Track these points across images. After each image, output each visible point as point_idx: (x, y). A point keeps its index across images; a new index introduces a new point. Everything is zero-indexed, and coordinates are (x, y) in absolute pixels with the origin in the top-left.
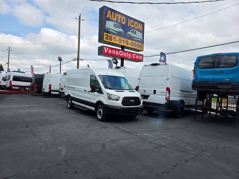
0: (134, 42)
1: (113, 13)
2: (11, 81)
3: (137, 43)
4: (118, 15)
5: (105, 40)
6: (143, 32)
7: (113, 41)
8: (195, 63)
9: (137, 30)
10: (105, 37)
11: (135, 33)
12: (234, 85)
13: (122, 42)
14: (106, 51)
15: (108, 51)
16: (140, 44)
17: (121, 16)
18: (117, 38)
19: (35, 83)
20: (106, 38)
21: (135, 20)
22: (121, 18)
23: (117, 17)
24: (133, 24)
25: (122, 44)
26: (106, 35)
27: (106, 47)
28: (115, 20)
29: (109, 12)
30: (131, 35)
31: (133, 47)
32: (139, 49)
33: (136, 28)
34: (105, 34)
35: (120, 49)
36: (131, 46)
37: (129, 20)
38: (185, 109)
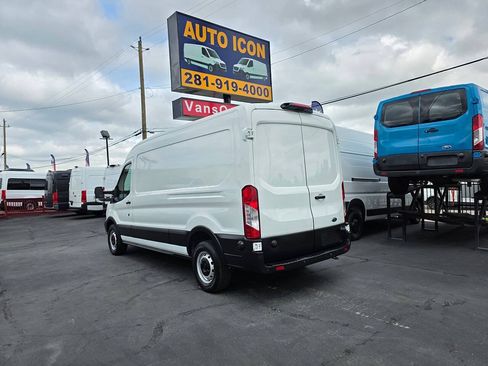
0: (249, 84)
1: (197, 26)
2: (4, 192)
3: (256, 86)
4: (209, 30)
5: (184, 84)
6: (267, 61)
7: (203, 86)
8: (376, 117)
9: (255, 57)
10: (185, 78)
11: (251, 65)
12: (462, 157)
13: (225, 86)
14: (189, 110)
15: (194, 108)
16: (263, 87)
17: (215, 32)
18: (212, 78)
19: (54, 191)
20: (187, 82)
21: (248, 37)
22: (216, 36)
23: (208, 34)
24: (243, 46)
25: (224, 90)
26: (186, 74)
27: (189, 100)
28: (203, 40)
29: (189, 24)
30: (241, 71)
31: (250, 95)
32: (263, 97)
33: (253, 54)
34: (184, 71)
35: (222, 101)
36: (244, 94)
37: (234, 38)
38: (367, 218)
